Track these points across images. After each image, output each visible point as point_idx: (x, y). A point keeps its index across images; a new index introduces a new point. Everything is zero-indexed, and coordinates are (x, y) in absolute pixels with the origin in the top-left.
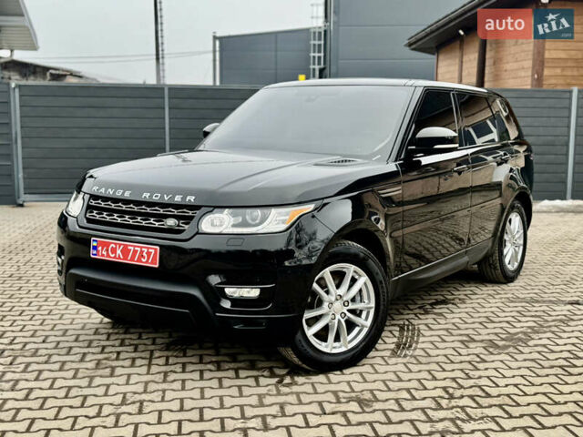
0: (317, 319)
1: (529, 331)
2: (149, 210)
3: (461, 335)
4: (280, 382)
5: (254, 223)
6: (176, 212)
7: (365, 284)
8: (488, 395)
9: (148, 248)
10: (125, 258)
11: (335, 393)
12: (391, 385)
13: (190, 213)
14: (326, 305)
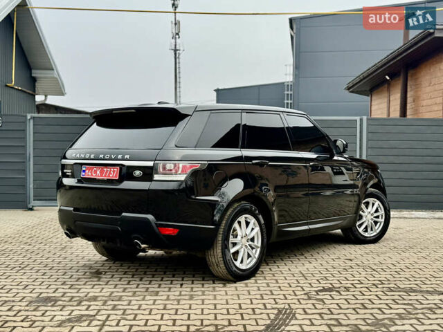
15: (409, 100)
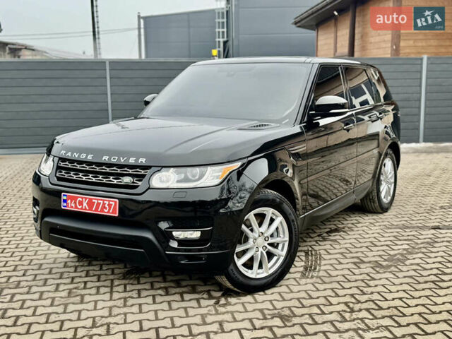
0: (244, 252)
1: (405, 252)
2: (108, 170)
3: (353, 258)
4: (217, 303)
5: (193, 179)
6: (130, 171)
7: (281, 223)
8: (380, 308)
9: (109, 201)
10: (91, 209)
11: (261, 311)
12: (304, 302)
13: (143, 172)
14: (251, 241)
15: (357, 37)
